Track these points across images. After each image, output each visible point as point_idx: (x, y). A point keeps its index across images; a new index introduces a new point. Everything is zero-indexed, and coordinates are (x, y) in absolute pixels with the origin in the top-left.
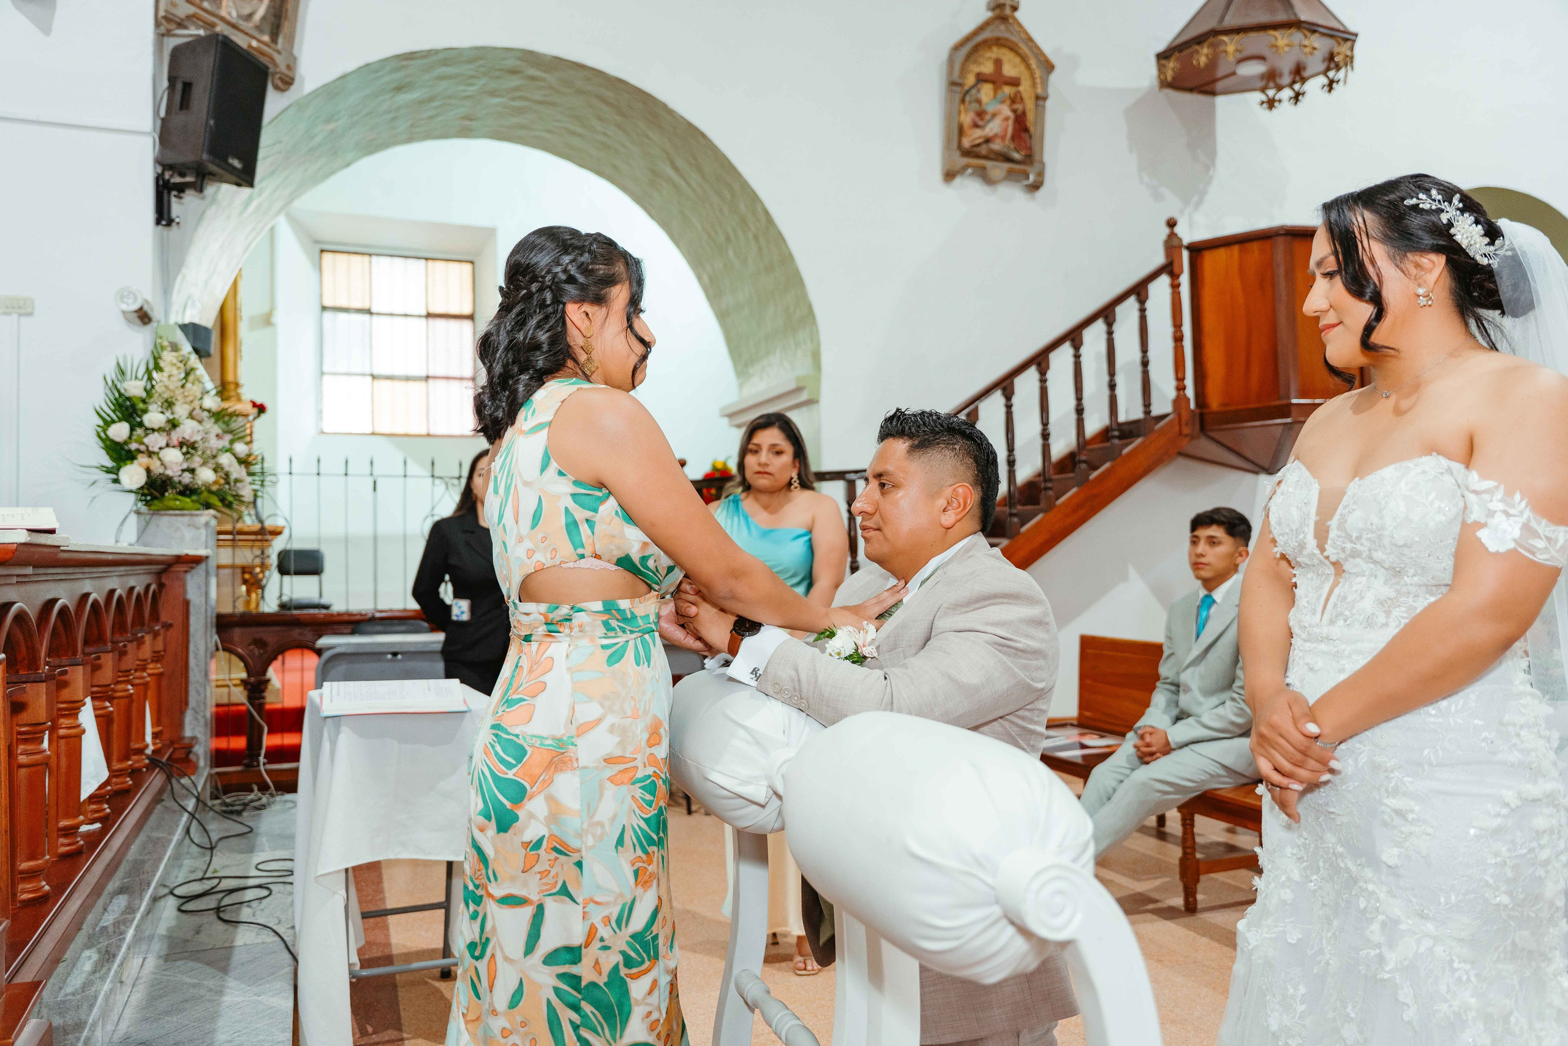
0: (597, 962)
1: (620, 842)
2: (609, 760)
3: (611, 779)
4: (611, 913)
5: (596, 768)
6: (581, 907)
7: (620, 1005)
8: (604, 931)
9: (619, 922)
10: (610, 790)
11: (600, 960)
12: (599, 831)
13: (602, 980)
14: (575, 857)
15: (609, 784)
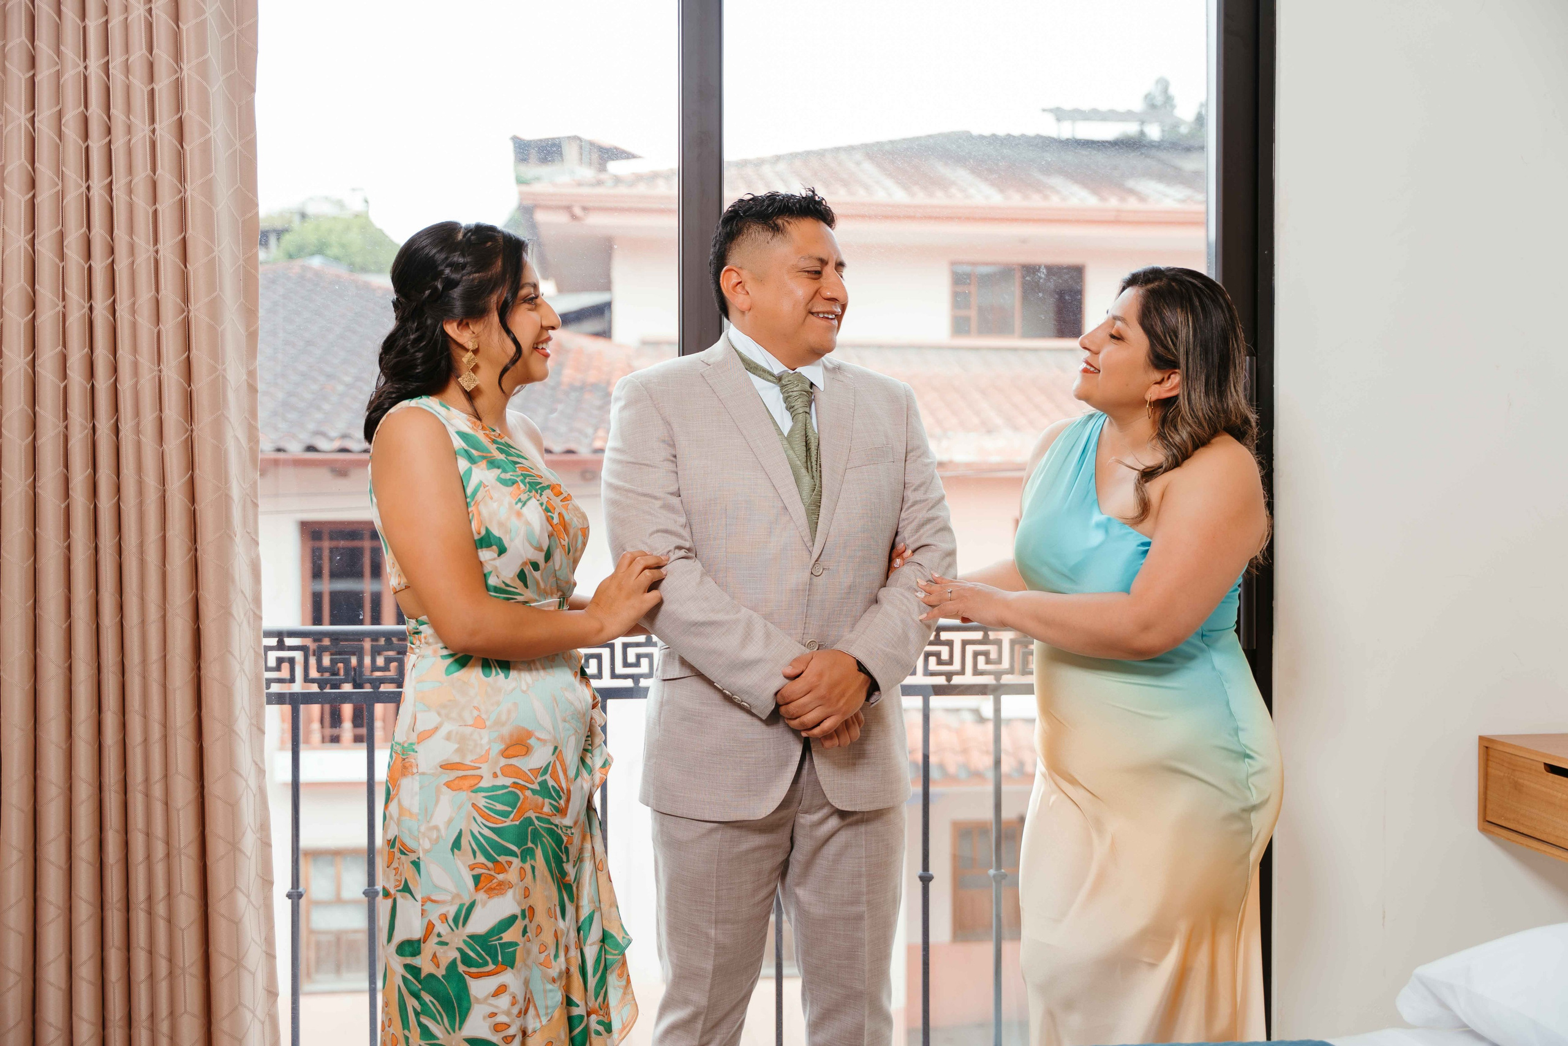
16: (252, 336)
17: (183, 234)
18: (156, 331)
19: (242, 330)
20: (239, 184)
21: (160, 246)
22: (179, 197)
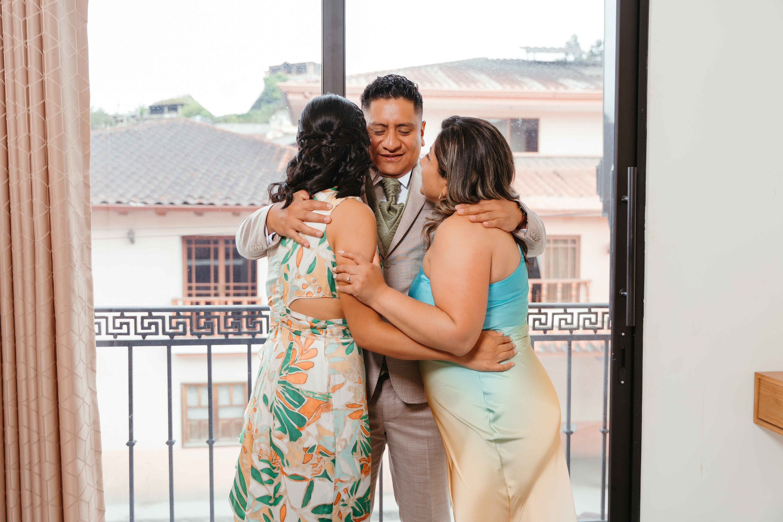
16: (86, 157)
17: (43, 101)
18: (29, 154)
19: (80, 154)
20: (77, 73)
21: (30, 107)
22: (41, 80)
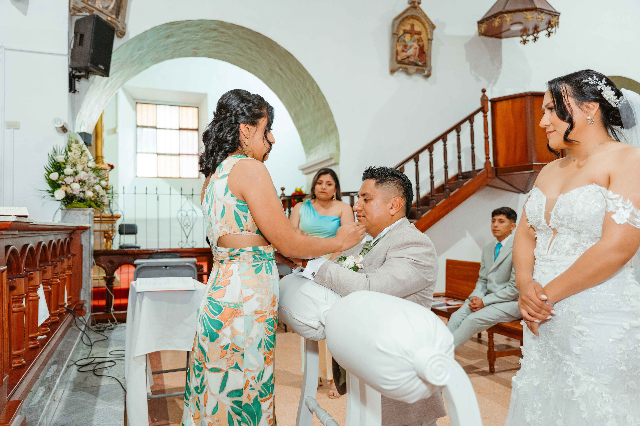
0: (249, 395)
1: (260, 346)
2: (256, 312)
3: (257, 320)
4: (255, 375)
5: (250, 315)
6: (243, 372)
7: (258, 413)
8: (252, 382)
9: (258, 379)
10: (256, 324)
11: (250, 395)
12: (251, 341)
13: (250, 403)
14: (242, 352)
15: (255, 322)
